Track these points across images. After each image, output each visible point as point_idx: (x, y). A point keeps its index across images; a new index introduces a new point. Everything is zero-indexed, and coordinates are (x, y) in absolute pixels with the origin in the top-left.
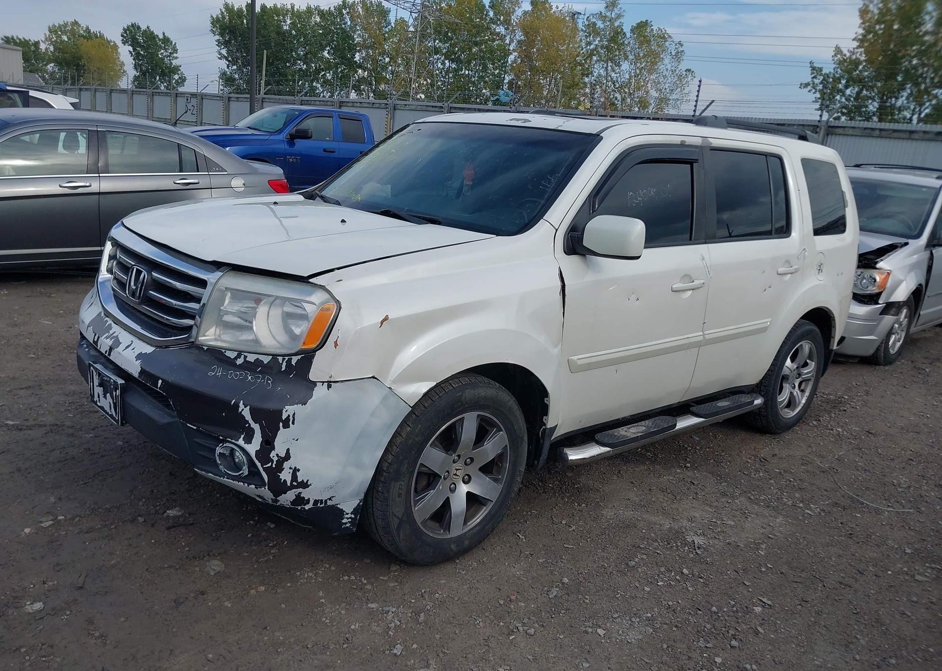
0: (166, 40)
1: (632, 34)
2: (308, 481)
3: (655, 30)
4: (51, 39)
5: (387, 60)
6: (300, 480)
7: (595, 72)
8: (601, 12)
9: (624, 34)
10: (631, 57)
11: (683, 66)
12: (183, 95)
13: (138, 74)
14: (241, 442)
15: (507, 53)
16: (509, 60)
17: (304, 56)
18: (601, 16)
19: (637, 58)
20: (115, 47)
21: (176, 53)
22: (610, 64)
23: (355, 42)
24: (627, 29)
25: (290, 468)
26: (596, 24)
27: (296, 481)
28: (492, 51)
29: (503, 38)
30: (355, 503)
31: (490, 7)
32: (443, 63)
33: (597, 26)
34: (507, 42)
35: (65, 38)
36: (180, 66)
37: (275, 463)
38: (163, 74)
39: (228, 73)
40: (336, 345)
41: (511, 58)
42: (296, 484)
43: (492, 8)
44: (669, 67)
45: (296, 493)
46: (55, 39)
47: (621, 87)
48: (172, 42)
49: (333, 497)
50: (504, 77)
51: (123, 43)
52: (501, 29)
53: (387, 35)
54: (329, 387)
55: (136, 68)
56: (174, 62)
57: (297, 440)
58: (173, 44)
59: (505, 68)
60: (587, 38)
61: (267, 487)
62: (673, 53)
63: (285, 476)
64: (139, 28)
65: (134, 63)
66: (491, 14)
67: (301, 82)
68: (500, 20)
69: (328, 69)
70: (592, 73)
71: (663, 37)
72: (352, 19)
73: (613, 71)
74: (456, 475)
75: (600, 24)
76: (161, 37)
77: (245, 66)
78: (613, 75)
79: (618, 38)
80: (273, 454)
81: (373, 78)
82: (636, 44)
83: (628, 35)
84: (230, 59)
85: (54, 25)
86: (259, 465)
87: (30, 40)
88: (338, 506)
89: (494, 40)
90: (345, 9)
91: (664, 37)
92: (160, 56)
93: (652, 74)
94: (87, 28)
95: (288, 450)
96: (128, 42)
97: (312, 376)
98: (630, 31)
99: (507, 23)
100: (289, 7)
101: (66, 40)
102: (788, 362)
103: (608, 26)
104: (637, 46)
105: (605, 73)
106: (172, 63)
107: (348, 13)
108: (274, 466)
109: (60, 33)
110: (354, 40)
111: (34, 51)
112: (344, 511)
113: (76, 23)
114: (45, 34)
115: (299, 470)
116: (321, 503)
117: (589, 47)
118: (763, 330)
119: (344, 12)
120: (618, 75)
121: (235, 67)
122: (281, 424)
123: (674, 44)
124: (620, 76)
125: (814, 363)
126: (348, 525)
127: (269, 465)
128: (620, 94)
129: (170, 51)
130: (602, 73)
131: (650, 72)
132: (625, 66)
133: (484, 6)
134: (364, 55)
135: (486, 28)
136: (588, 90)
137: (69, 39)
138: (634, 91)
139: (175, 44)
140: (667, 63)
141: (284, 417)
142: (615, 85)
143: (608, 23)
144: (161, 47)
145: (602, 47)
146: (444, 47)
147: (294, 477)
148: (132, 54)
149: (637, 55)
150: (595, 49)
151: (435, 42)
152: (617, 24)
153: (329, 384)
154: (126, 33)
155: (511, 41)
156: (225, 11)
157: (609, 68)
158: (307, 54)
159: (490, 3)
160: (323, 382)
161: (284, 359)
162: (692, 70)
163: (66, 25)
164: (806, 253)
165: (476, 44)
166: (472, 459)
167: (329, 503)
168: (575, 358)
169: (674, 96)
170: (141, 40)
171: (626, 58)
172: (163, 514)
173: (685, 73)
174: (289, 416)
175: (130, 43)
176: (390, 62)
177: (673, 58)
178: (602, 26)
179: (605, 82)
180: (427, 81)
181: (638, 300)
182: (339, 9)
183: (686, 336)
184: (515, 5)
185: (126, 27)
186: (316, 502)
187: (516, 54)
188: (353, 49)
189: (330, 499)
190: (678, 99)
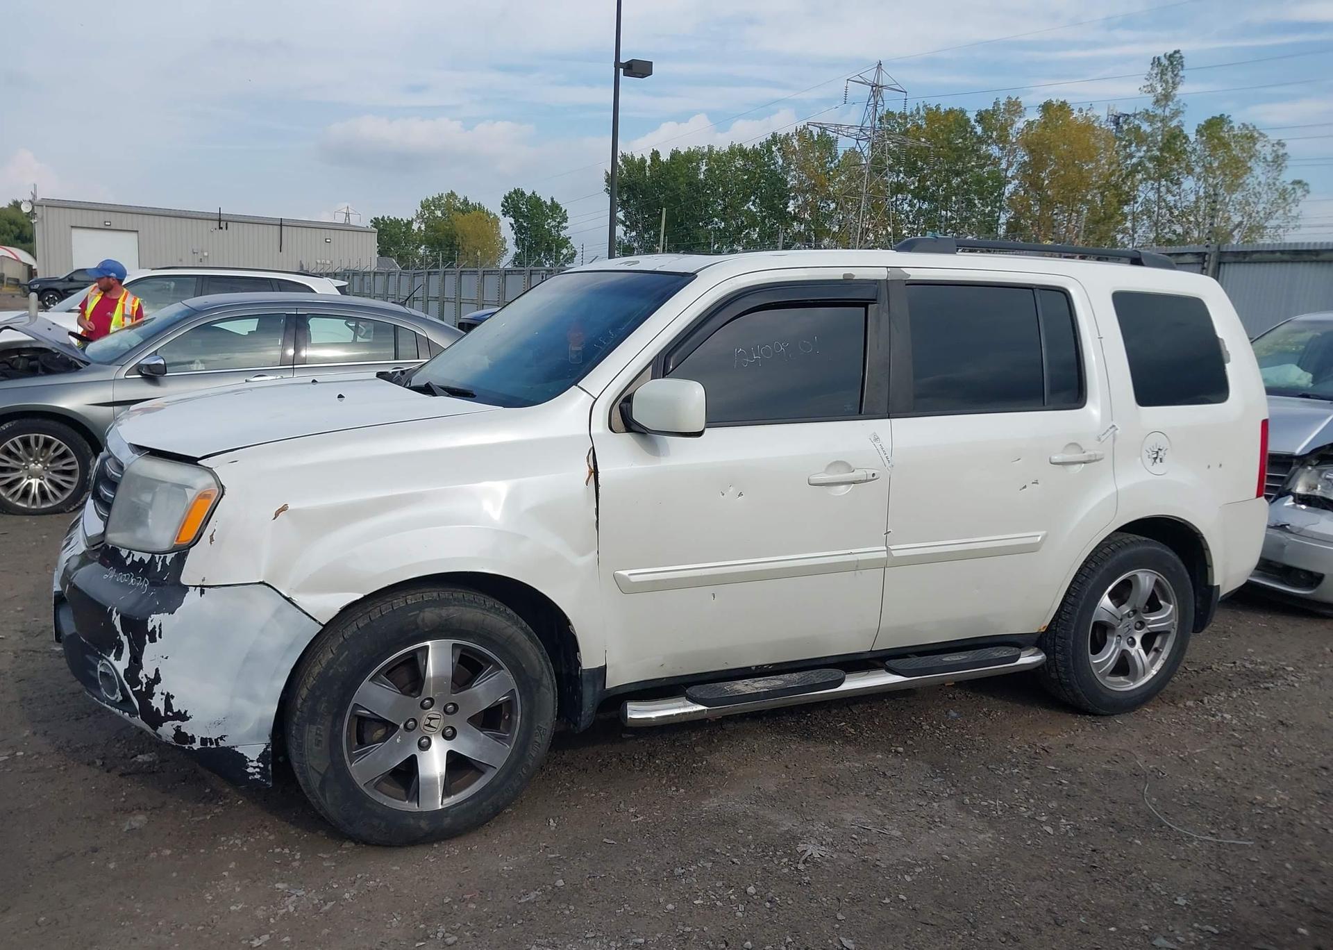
0: (555, 207)
1: (1198, 137)
2: (186, 711)
3: (1236, 128)
4: (422, 217)
5: (833, 206)
6: (175, 710)
7: (1140, 197)
8: (1147, 110)
9: (1186, 137)
10: (1198, 170)
11: (1287, 177)
12: (538, 272)
13: (520, 251)
14: (112, 658)
15: (1001, 182)
16: (1006, 191)
17: (722, 210)
18: (1149, 117)
19: (1208, 169)
20: (496, 220)
21: (566, 222)
22: (1163, 182)
23: (789, 186)
24: (1190, 132)
25: (162, 694)
26: (1140, 127)
27: (172, 711)
28: (980, 181)
29: (996, 162)
30: (261, 748)
31: (976, 121)
32: (911, 205)
33: (1142, 131)
34: (1004, 166)
35: (439, 213)
36: (570, 238)
37: (144, 686)
38: (549, 250)
39: (626, 241)
40: (212, 540)
41: (1009, 188)
42: (171, 714)
43: (979, 122)
44: (1262, 179)
45: (174, 727)
46: (427, 215)
47: (1183, 214)
48: (561, 208)
49: (225, 736)
50: (999, 216)
51: (503, 214)
52: (995, 151)
53: (831, 173)
54: (202, 592)
55: (517, 244)
56: (563, 233)
57: (166, 658)
58: (563, 211)
59: (1001, 203)
60: (1125, 150)
61: (139, 716)
62: (1269, 158)
63: (158, 703)
64: (523, 194)
65: (515, 237)
66: (979, 130)
67: (716, 246)
68: (991, 137)
69: (752, 225)
70: (1135, 197)
71: (1250, 137)
72: (784, 157)
73: (1168, 191)
74: (429, 725)
75: (1146, 127)
76: (549, 203)
77: (646, 230)
78: (1169, 198)
79: (1175, 144)
80: (141, 674)
81: (812, 233)
82: (1205, 151)
83: (1192, 137)
84: (628, 223)
85: (427, 199)
86: (128, 687)
87: (402, 220)
88: (236, 749)
89: (984, 166)
90: (776, 144)
91: (1252, 136)
92: (547, 227)
93: (1233, 192)
94: (466, 199)
95: (157, 670)
96: (509, 213)
97: (184, 580)
98: (1195, 131)
99: (1003, 140)
100: (706, 150)
101: (440, 215)
102: (1106, 601)
103: (1158, 128)
104: (1207, 153)
105: (1156, 196)
106: (560, 234)
107: (779, 149)
108: (144, 690)
109: (433, 208)
110: (786, 183)
111: (404, 232)
112: (246, 757)
113: (452, 195)
114: (417, 210)
115: (173, 697)
116: (212, 744)
117: (1129, 162)
118: (1032, 548)
119: (774, 149)
120: (1178, 197)
121: (634, 234)
122: (147, 637)
123: (1270, 146)
124: (1180, 199)
125: (1172, 606)
126: (257, 776)
127: (139, 688)
128: (1182, 225)
129: (558, 220)
130: (1152, 198)
131: (1231, 189)
132: (1188, 183)
133: (968, 120)
134: (800, 203)
135: (971, 151)
136: (1129, 224)
137: (443, 214)
138: (1205, 219)
139: (565, 211)
140: (1258, 174)
141: (150, 629)
142: (1171, 213)
143: (1159, 124)
144: (548, 217)
145: (1151, 159)
146: (913, 183)
147: (168, 706)
148: (513, 227)
149: (1208, 166)
150: (1140, 163)
151: (898, 176)
152: (1174, 123)
153: (202, 589)
154: (507, 201)
155: (1010, 165)
156: (622, 164)
157: (1163, 189)
158: (726, 208)
159: (976, 116)
160: (196, 586)
161: (160, 557)
162: (1305, 181)
163: (441, 197)
164: (1117, 432)
165: (958, 174)
166: (456, 707)
167: (221, 743)
168: (625, 573)
169: (1272, 223)
170: (524, 208)
171: (1190, 171)
172: (132, 758)
173: (1290, 187)
174: (155, 627)
175: (511, 213)
176: (836, 208)
177: (1268, 166)
178: (1149, 130)
179: (1156, 209)
180: (887, 231)
181: (741, 494)
182: (768, 145)
183: (849, 551)
184: (1013, 115)
185: (507, 195)
186: (204, 741)
187: (1017, 182)
188: (784, 197)
189: (221, 738)
190: (1280, 227)
